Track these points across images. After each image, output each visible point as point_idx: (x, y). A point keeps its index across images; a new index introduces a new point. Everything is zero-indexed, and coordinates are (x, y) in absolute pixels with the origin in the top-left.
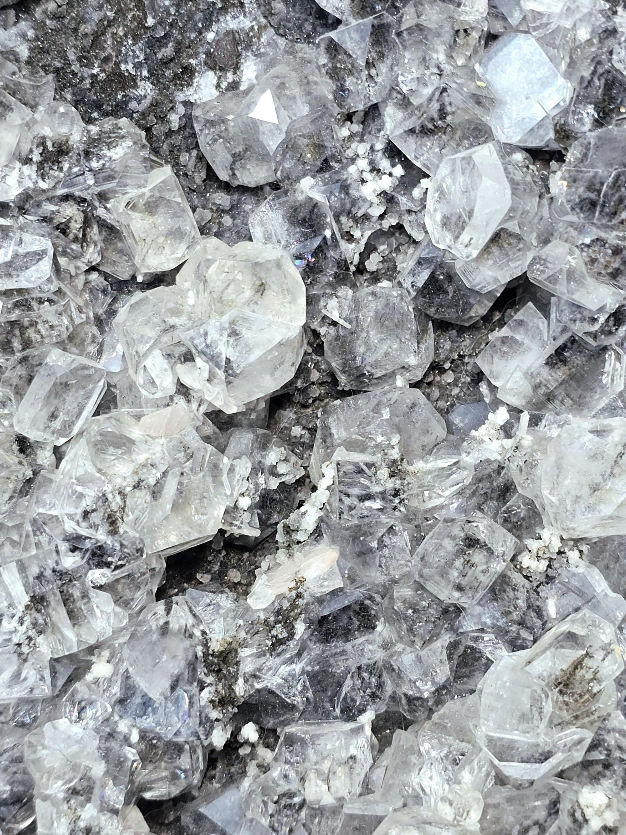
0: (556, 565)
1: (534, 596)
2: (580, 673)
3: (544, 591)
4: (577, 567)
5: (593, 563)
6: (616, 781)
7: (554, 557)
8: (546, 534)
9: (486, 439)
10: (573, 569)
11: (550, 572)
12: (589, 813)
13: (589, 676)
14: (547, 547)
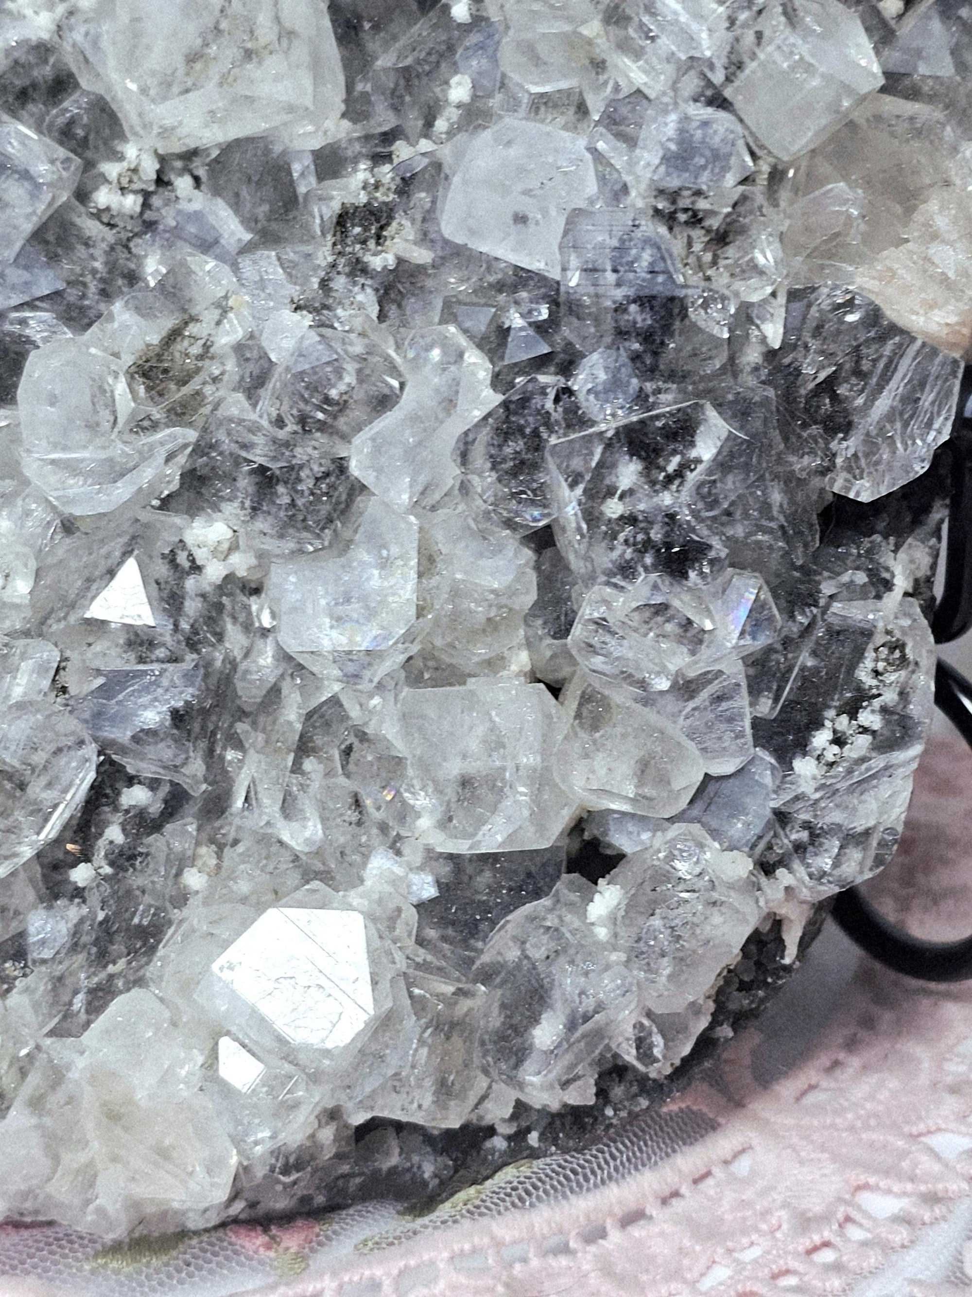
0: (156, 201)
1: (122, 254)
2: (180, 346)
3: (138, 246)
4: (190, 200)
5: (217, 192)
6: (242, 503)
7: (152, 188)
8: (131, 151)
9: (29, 12)
10: (184, 205)
11: (149, 215)
12: (201, 555)
13: (196, 350)
14: (135, 171)
